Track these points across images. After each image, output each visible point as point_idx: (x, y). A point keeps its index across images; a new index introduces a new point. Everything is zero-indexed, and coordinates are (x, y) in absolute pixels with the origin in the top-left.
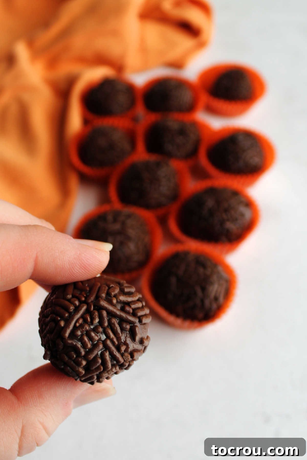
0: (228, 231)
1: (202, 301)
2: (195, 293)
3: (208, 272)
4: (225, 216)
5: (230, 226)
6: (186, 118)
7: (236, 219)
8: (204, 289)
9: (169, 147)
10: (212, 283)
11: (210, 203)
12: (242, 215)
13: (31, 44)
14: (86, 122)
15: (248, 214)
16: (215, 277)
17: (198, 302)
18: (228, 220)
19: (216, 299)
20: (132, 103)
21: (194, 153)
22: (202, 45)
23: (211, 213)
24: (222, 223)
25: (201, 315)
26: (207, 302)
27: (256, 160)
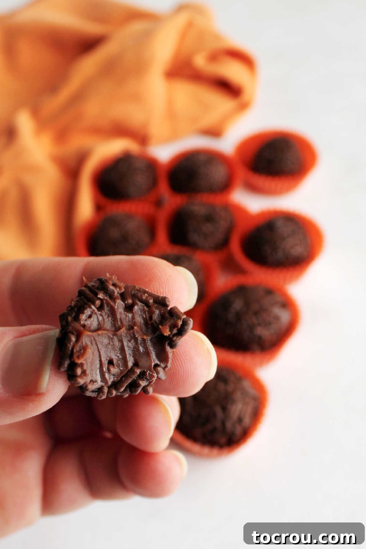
0: (260, 338)
1: (223, 423)
2: (215, 415)
3: (230, 388)
4: (254, 320)
5: (261, 331)
6: (217, 200)
7: (270, 324)
8: (224, 409)
9: (194, 237)
10: (233, 402)
11: (238, 305)
12: (277, 318)
13: (36, 113)
14: (98, 208)
15: (285, 316)
16: (238, 395)
17: (218, 424)
18: (259, 325)
19: (240, 420)
20: (154, 183)
21: (225, 243)
22: (244, 107)
23: (239, 316)
24: (252, 328)
25: (223, 440)
26: (229, 425)
27: (298, 250)
